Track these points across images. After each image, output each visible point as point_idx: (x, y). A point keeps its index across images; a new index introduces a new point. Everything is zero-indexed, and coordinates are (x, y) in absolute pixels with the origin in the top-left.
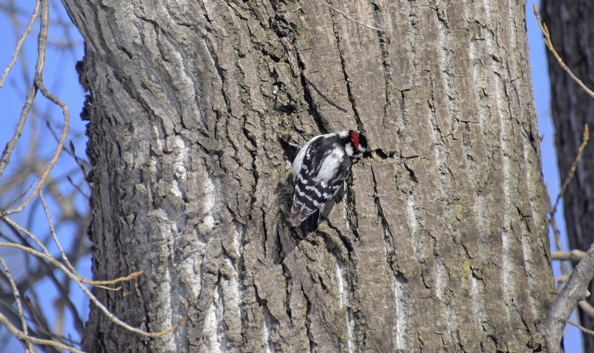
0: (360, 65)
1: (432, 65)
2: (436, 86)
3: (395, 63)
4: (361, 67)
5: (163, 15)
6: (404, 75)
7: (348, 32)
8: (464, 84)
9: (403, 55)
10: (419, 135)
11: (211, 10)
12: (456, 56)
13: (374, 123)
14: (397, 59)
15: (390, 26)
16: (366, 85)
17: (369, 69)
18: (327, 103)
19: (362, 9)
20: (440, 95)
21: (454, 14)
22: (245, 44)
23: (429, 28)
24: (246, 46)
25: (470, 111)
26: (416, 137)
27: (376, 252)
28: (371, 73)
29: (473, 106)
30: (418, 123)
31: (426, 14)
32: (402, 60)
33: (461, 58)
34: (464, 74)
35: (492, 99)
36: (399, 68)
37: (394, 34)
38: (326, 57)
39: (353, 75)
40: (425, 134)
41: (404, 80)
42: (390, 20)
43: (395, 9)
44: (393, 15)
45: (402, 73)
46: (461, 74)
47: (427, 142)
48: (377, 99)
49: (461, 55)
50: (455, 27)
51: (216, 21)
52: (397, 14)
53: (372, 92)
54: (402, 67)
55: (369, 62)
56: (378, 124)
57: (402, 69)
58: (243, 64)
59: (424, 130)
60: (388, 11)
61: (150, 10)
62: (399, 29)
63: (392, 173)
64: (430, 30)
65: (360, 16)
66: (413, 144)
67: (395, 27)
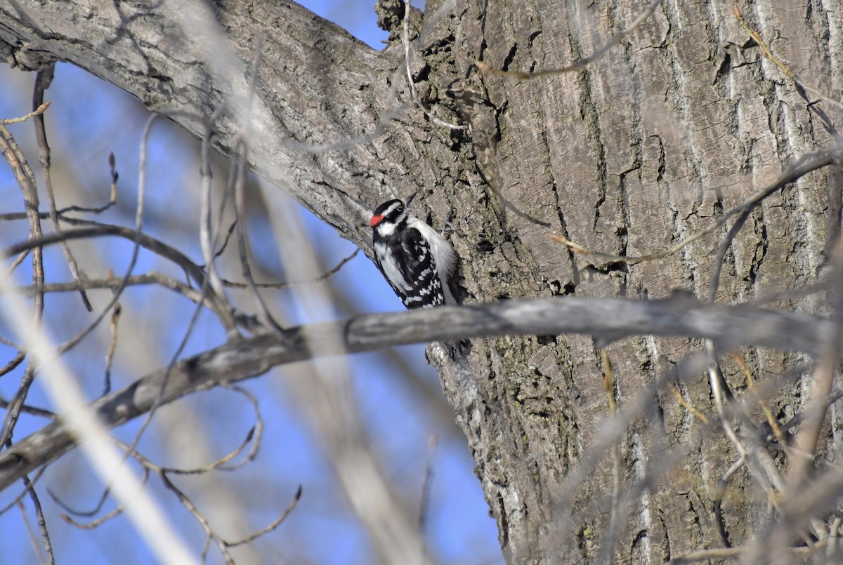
0: (566, 158)
1: (661, 126)
2: (668, 153)
3: (610, 140)
4: (568, 160)
5: (330, 171)
6: (622, 152)
7: (552, 116)
8: (711, 137)
9: (620, 125)
10: (648, 228)
11: (381, 146)
12: (695, 102)
13: (582, 231)
14: (612, 134)
15: (601, 92)
16: (573, 182)
17: (578, 159)
18: (529, 222)
19: (566, 79)
20: (675, 163)
21: (689, 45)
22: (428, 176)
23: (653, 76)
24: (430, 179)
25: (724, 171)
26: (643, 232)
27: (600, 406)
28: (579, 163)
29: (728, 162)
30: (644, 213)
31: (648, 59)
32: (618, 133)
33: (704, 103)
34: (710, 123)
35: (763, 143)
36: (615, 145)
37: (606, 100)
38: (530, 159)
39: (558, 174)
40: (656, 224)
41: (622, 159)
42: (600, 84)
43: (607, 66)
44: (604, 76)
45: (619, 150)
46: (705, 124)
47: (659, 234)
48: (587, 197)
49: (703, 98)
50: (692, 63)
51: (388, 158)
52: (609, 71)
53: (581, 190)
54: (619, 142)
55: (576, 149)
56: (588, 231)
57: (618, 146)
58: (432, 204)
59: (654, 219)
60: (598, 71)
61: (313, 170)
62: (613, 91)
63: (611, 293)
64: (654, 79)
65: (565, 90)
66: (638, 245)
67: (607, 89)
